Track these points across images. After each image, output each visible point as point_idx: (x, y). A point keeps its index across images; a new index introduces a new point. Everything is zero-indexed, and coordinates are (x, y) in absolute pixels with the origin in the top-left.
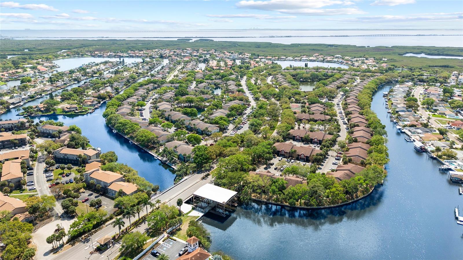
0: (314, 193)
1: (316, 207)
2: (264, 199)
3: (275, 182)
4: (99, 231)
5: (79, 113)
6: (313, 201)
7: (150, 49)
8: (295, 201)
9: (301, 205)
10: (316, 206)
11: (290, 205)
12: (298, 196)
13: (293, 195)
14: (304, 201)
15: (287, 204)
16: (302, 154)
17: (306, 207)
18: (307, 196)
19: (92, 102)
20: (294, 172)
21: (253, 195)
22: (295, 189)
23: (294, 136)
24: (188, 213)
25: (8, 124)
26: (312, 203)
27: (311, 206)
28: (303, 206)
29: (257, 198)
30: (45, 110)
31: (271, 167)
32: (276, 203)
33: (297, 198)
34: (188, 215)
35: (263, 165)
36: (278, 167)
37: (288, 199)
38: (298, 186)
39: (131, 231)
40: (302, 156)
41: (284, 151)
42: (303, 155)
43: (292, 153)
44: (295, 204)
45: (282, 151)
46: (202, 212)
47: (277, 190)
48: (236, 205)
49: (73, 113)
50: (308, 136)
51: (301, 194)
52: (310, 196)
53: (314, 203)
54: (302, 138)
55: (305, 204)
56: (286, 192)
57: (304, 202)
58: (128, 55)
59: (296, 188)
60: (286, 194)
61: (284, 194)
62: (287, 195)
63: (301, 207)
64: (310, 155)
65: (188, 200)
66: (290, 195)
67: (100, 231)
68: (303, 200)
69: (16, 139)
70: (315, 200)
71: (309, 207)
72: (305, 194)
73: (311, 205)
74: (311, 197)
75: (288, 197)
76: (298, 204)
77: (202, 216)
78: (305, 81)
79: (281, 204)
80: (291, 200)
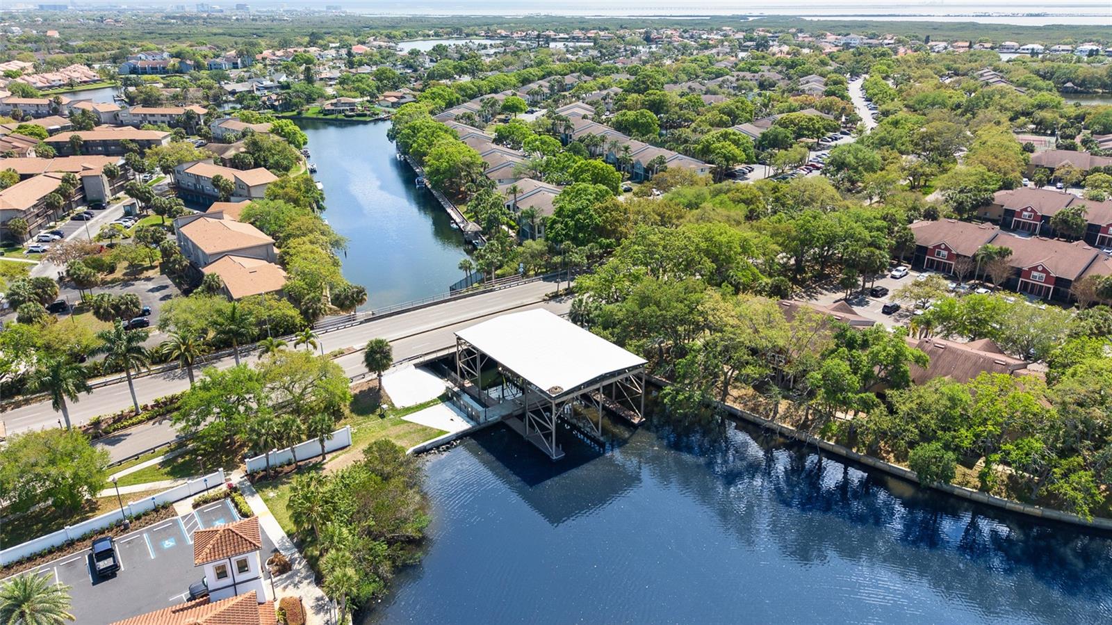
0: (1084, 435)
1: (1090, 519)
2: (784, 418)
3: (851, 344)
4: (33, 405)
5: (355, 118)
6: (1074, 477)
7: (626, 28)
8: (950, 455)
9: (984, 489)
10: (1092, 512)
11: (913, 475)
12: (977, 436)
13: (947, 422)
14: (1008, 470)
15: (903, 467)
16: (1035, 269)
17: (1015, 505)
18: (1038, 445)
19: (402, 97)
20: (976, 328)
21: (734, 393)
22: (966, 397)
23: (1007, 210)
24: (408, 410)
25: (162, 115)
26: (1066, 489)
27: (1048, 506)
28: (1000, 497)
29: (753, 410)
30: (280, 105)
31: (872, 303)
32: (843, 451)
33: (966, 444)
34: (404, 418)
35: (836, 289)
36: (903, 306)
37: (909, 437)
38: (986, 385)
39: (125, 427)
40: (1037, 278)
41: (947, 248)
42: (1044, 271)
43: (989, 256)
44: (947, 475)
45: (939, 246)
46: (470, 417)
47: (855, 380)
48: (636, 421)
49: (341, 116)
50: (1077, 214)
51: (996, 424)
52: (1052, 448)
53: (1080, 496)
54: (1045, 218)
55: (1013, 485)
56: (905, 401)
57: (1010, 477)
58: (567, 36)
59: (974, 393)
60: (903, 409)
61: (892, 411)
62: (912, 418)
63: (983, 497)
64: (1079, 278)
65: (438, 359)
66: (926, 418)
67: (38, 404)
68: (1004, 462)
69: (132, 141)
70: (1085, 477)
71: (1037, 510)
72: (1026, 431)
73: (1052, 500)
74: (1063, 454)
75: (911, 427)
76: (965, 480)
77: (462, 436)
78: (1081, 92)
79: (870, 461)
80: (927, 450)
